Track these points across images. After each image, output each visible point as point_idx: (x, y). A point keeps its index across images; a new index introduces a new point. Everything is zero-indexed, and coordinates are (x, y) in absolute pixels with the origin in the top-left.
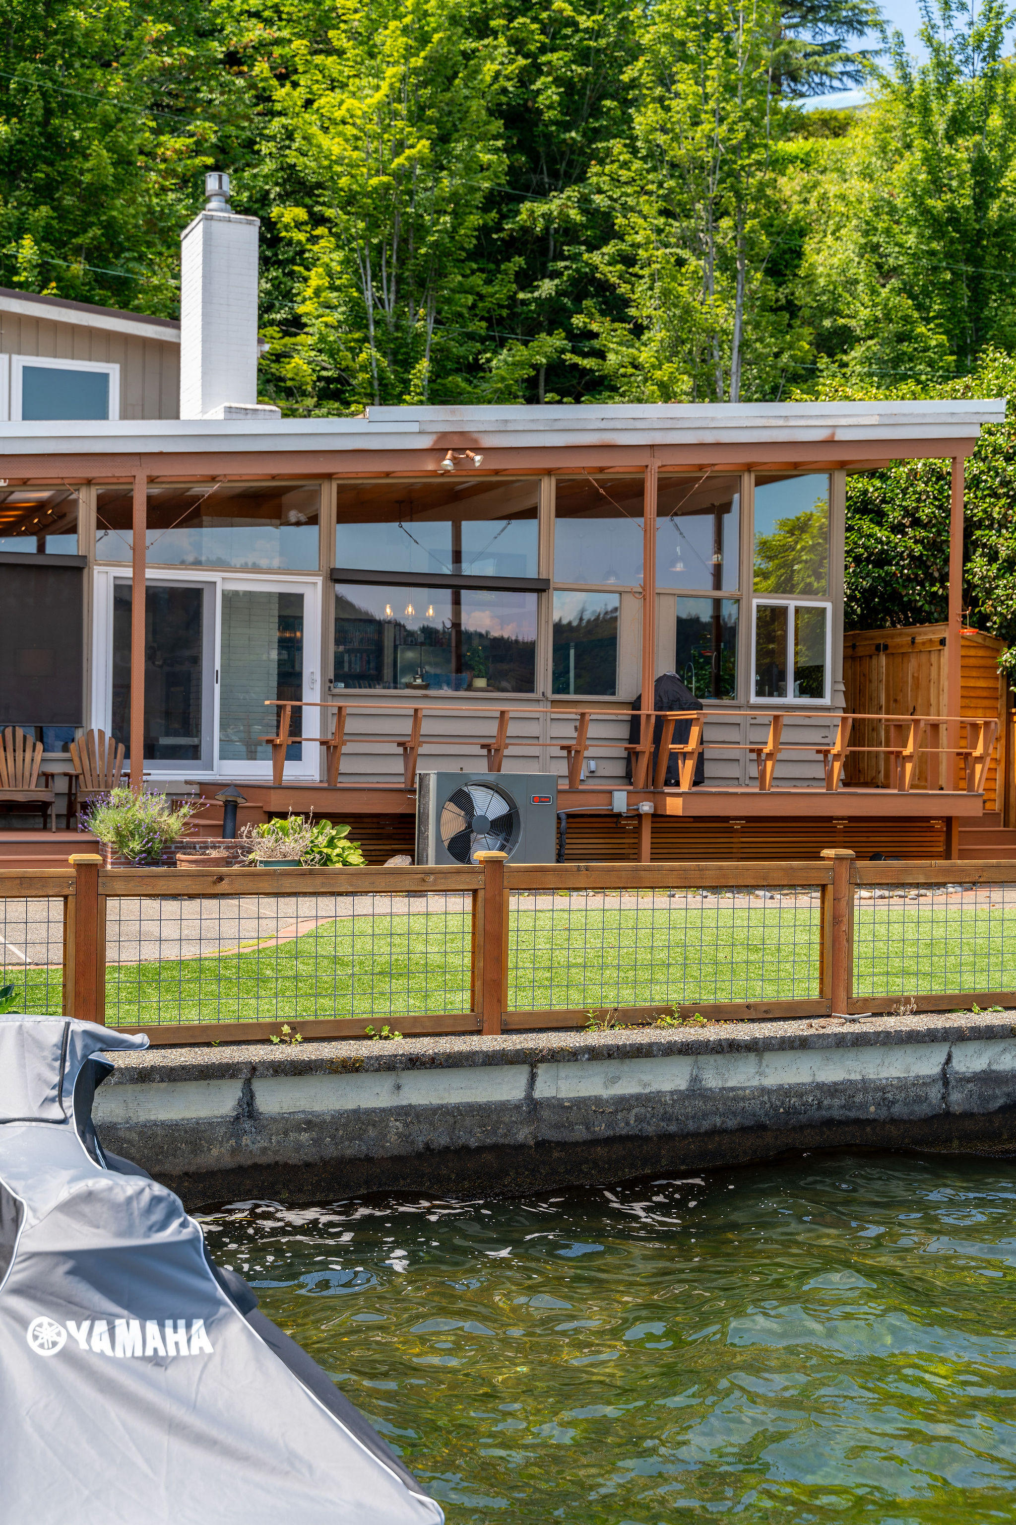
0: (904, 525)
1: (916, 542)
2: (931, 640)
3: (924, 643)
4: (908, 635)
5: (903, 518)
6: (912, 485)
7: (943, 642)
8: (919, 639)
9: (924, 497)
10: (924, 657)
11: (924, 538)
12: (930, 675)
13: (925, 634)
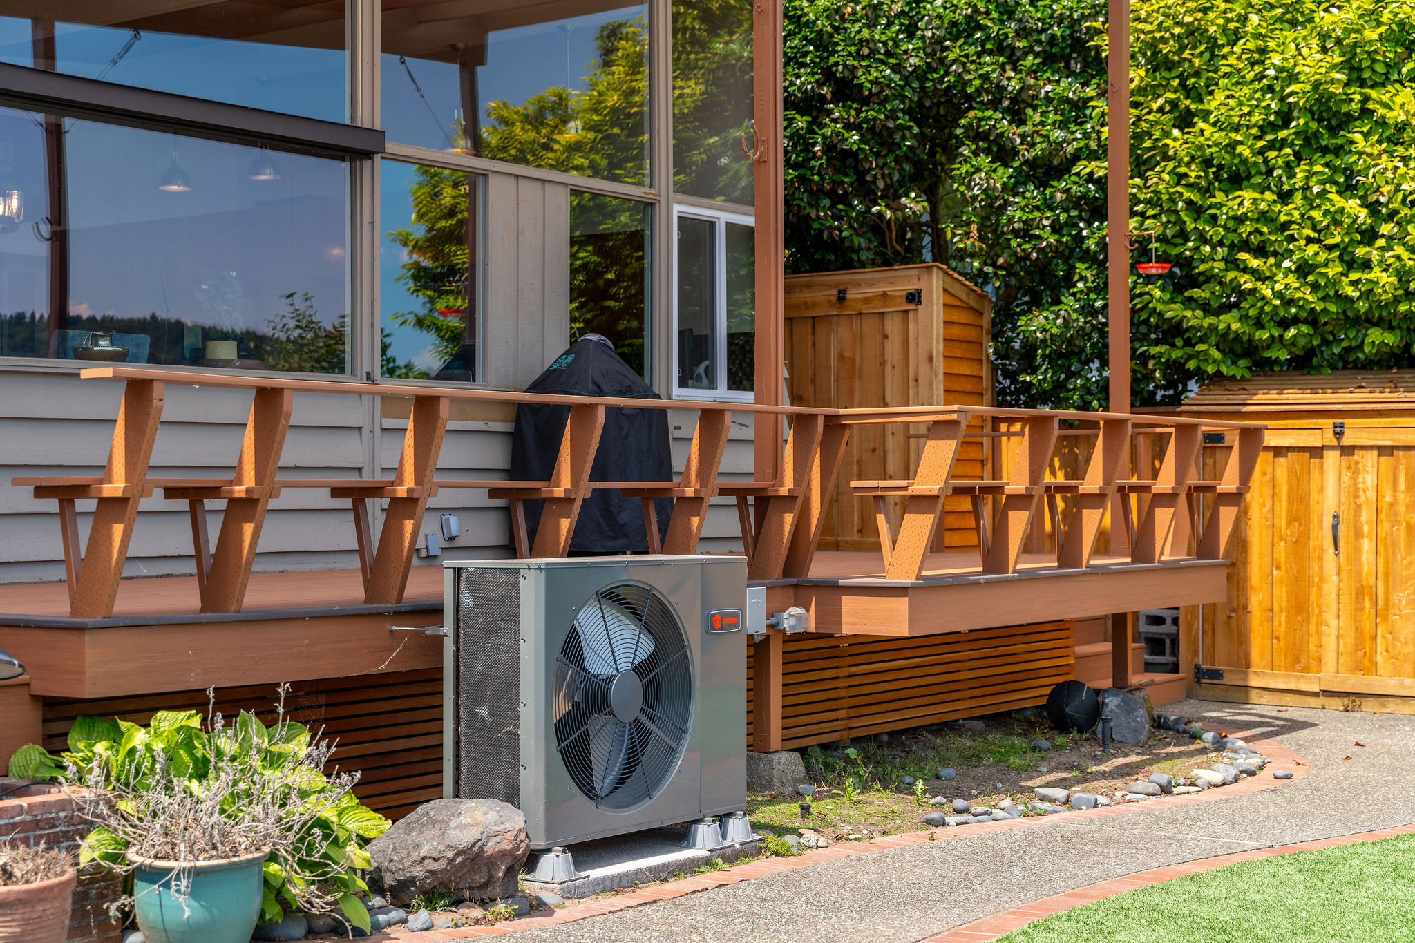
0: (822, 99)
1: (848, 127)
2: (885, 295)
3: (867, 301)
4: (829, 286)
5: (820, 84)
6: (837, 29)
7: (914, 297)
8: (854, 294)
9: (866, 51)
10: (869, 326)
11: (867, 120)
12: (883, 354)
13: (870, 284)
